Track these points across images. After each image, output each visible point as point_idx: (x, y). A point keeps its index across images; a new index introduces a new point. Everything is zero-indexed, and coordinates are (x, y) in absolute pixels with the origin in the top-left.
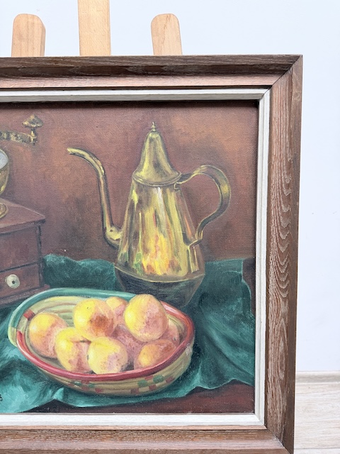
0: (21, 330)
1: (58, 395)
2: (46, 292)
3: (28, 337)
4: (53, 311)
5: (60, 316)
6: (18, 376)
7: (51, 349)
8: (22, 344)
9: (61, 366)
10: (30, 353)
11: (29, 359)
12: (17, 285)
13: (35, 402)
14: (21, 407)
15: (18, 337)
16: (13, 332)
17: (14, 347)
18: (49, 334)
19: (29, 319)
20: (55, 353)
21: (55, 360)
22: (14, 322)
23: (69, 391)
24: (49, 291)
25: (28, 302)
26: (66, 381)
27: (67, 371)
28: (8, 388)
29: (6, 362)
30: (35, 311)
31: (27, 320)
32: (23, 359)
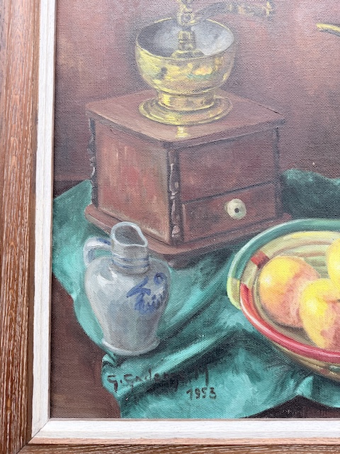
0: (247, 283)
1: (304, 389)
2: (285, 224)
3: (258, 294)
4: (297, 254)
5: (307, 261)
6: (241, 357)
7: (293, 313)
8: (249, 306)
9: (309, 340)
10: (261, 320)
11: (259, 330)
12: (242, 214)
13: (267, 400)
14: (246, 408)
15: (243, 293)
16: (234, 286)
17: (236, 310)
18: (291, 289)
19: (260, 266)
20: (300, 320)
21: (300, 331)
22: (237, 270)
23: (321, 381)
24: (290, 223)
25: (258, 241)
26: (316, 365)
27: (318, 349)
28: (226, 377)
29: (224, 334)
30: (268, 254)
31: (256, 267)
32: (250, 329)
